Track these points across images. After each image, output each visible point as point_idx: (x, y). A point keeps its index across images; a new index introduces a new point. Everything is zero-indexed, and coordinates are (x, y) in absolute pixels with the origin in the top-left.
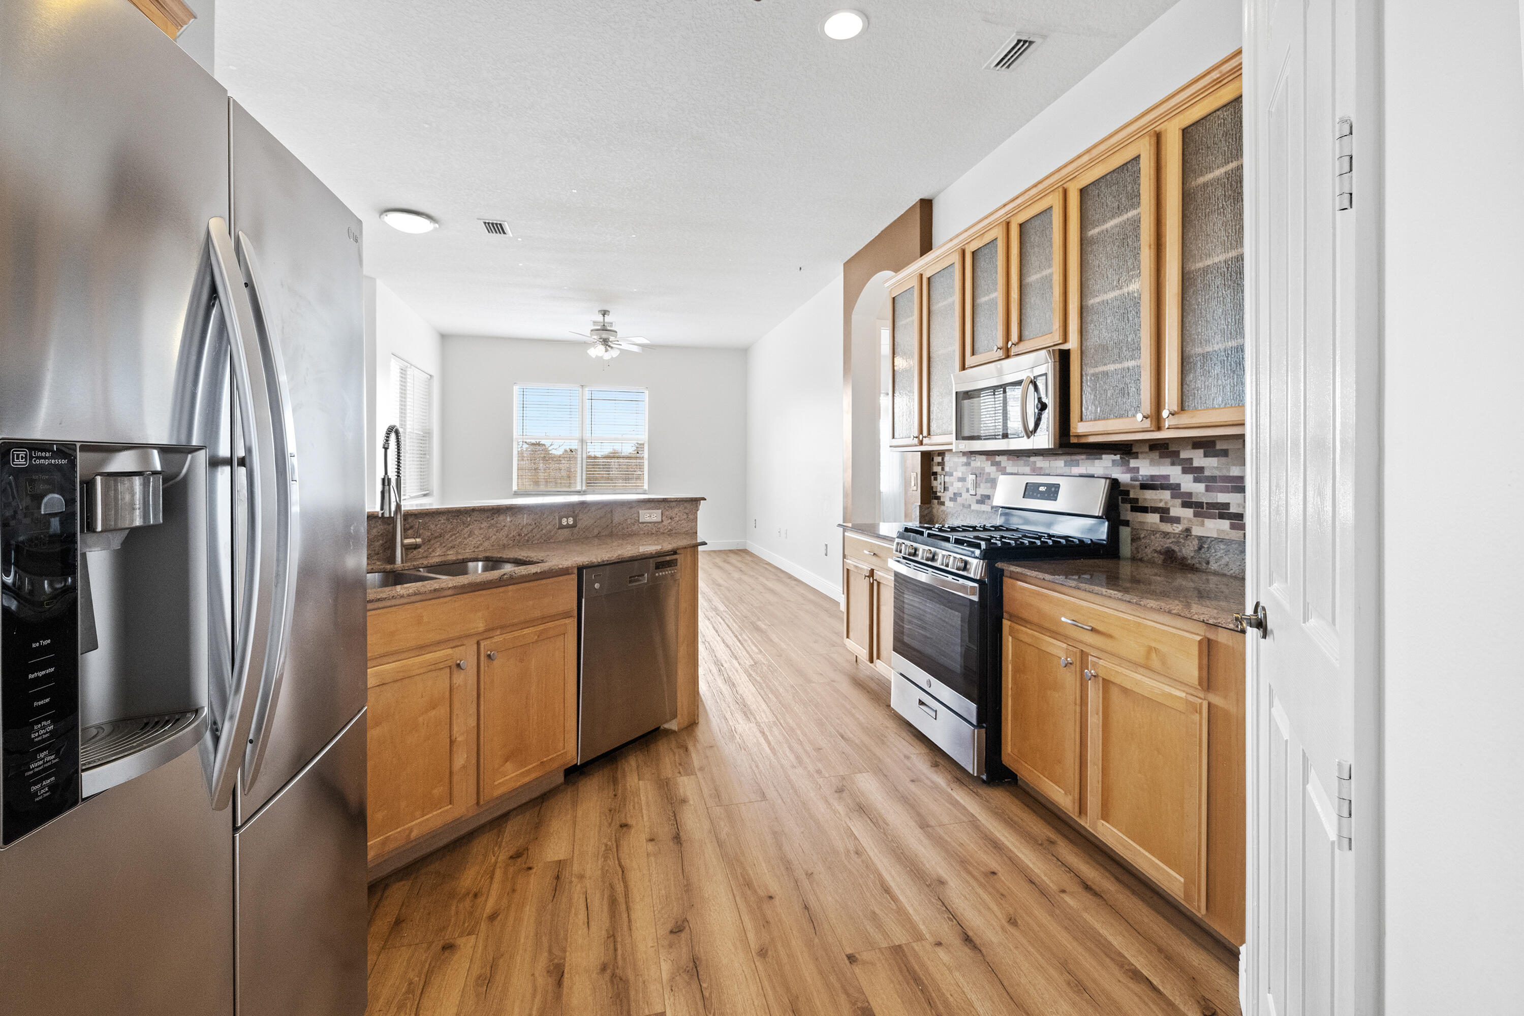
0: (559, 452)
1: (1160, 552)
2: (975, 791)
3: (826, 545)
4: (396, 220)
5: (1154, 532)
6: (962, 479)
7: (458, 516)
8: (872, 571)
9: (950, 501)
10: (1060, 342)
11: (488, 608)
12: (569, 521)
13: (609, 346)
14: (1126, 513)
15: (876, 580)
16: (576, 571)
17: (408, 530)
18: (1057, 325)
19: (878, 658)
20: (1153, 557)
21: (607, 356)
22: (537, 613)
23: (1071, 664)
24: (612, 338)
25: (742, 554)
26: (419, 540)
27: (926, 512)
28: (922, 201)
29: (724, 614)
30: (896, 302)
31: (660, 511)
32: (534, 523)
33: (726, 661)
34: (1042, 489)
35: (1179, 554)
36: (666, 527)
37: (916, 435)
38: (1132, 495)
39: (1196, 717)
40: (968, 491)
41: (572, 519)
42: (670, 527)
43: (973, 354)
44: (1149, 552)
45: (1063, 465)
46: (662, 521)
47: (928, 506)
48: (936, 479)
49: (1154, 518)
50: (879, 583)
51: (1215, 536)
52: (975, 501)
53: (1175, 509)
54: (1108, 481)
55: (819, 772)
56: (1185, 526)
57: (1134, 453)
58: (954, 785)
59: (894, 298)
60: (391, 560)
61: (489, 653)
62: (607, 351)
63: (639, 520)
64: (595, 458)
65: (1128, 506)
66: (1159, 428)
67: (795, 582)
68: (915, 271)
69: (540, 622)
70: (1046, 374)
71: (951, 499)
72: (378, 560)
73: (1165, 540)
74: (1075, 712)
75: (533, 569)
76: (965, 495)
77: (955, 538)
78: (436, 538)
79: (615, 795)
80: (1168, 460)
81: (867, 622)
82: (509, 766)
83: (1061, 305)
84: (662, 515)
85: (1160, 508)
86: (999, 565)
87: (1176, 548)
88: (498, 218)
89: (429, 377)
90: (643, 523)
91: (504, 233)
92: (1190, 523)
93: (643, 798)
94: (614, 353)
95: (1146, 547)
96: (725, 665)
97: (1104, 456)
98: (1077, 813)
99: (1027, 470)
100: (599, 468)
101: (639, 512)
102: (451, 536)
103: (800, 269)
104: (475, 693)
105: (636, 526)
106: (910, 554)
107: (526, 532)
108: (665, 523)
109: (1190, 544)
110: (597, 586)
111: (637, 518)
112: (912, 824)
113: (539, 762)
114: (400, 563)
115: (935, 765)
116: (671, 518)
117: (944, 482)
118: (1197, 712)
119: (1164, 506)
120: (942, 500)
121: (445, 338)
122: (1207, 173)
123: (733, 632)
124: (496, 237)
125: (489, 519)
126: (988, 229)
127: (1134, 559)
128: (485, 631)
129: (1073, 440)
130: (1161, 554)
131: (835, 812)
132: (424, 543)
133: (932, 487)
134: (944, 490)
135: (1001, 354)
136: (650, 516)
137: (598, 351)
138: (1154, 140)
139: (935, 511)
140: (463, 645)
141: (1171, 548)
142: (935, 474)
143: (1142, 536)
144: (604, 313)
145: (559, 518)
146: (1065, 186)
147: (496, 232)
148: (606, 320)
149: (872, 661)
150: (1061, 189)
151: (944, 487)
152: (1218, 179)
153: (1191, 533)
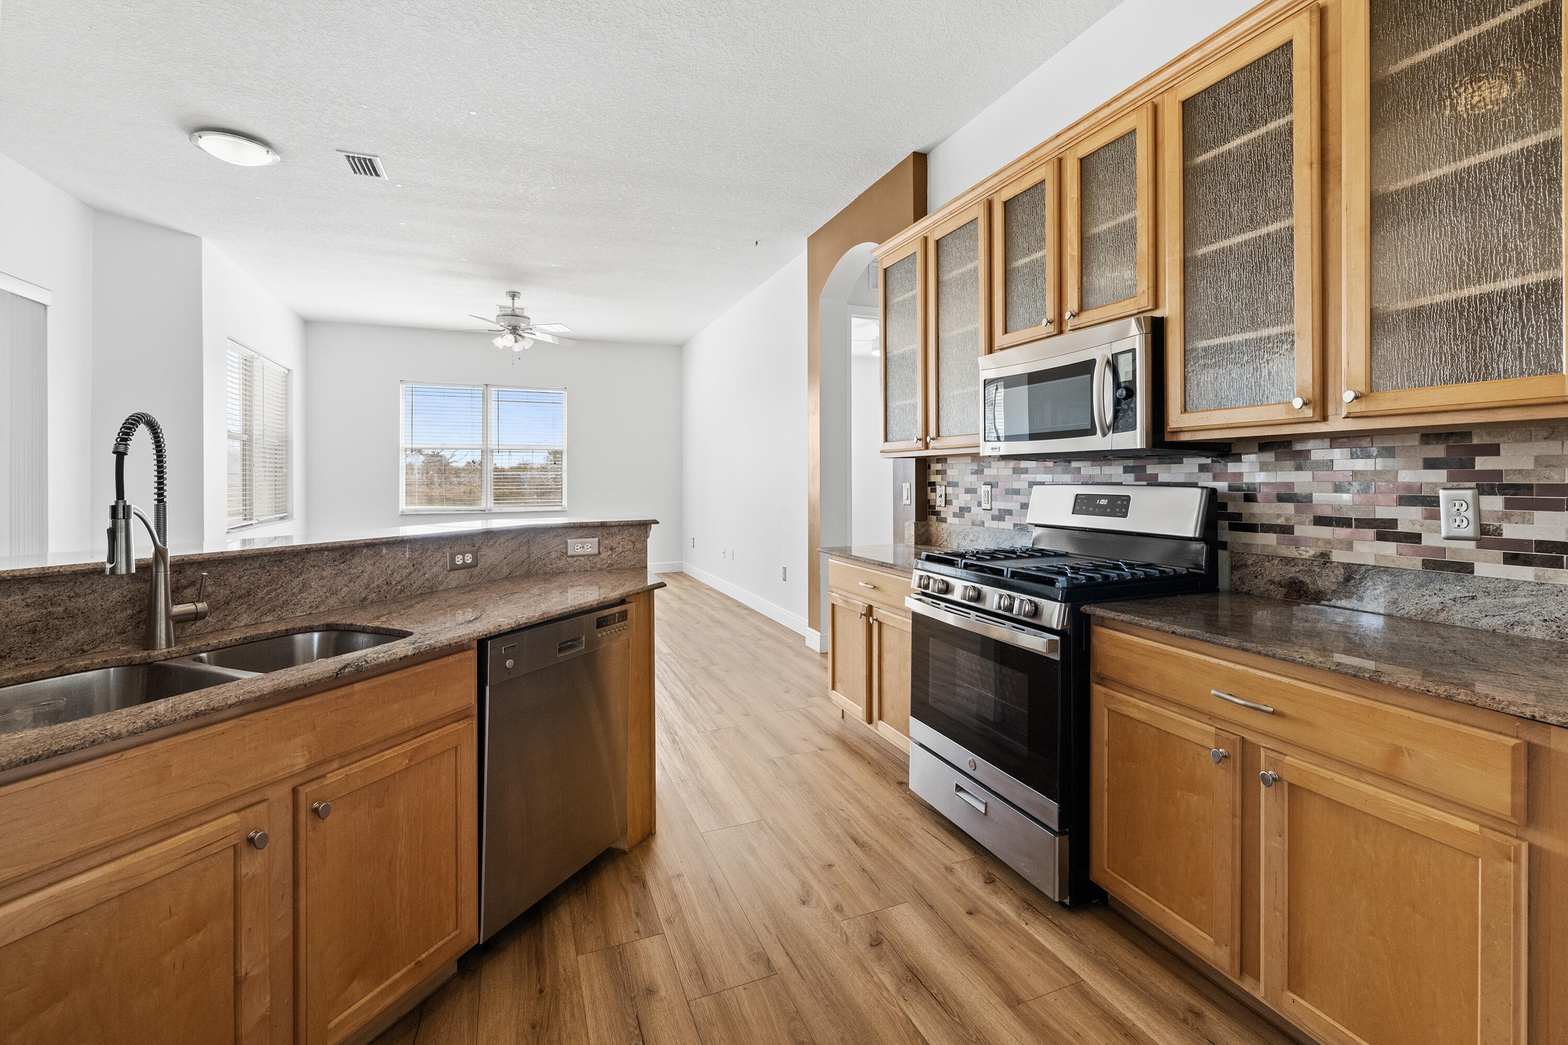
0: (461, 464)
1: (1280, 584)
2: (1057, 923)
3: (785, 568)
4: (212, 143)
5: (1270, 558)
6: (970, 491)
7: (281, 561)
8: (870, 608)
9: (954, 517)
10: (1149, 308)
11: (314, 728)
12: (466, 558)
13: (520, 335)
14: (1225, 534)
15: (876, 620)
16: (475, 644)
17: (186, 587)
18: (1144, 285)
19: (880, 718)
20: (1268, 590)
21: (517, 348)
22: (408, 722)
23: (1225, 757)
24: (523, 325)
25: (679, 578)
26: (202, 606)
27: (922, 530)
28: (916, 154)
29: (669, 657)
30: (889, 274)
31: (597, 539)
32: (411, 565)
33: (680, 728)
34: (1104, 502)
35: (1311, 586)
36: (605, 561)
37: (920, 436)
38: (1231, 509)
39: (1510, 867)
40: (979, 504)
41: (470, 556)
42: (609, 562)
43: (1006, 332)
44: (1262, 582)
45: (1122, 472)
46: (599, 553)
47: (924, 523)
48: (934, 491)
49: (1269, 539)
50: (880, 624)
51: (1372, 562)
52: (990, 517)
53: (1302, 527)
54: (1205, 491)
55: (839, 908)
56: (1320, 550)
57: (1234, 454)
58: (1027, 915)
59: (885, 270)
60: (149, 641)
61: (316, 805)
62: (516, 341)
63: (566, 553)
64: (503, 470)
65: (1226, 524)
66: (1325, 418)
67: (746, 612)
68: (916, 234)
69: (412, 736)
70: (1133, 351)
71: (955, 515)
72: (122, 642)
73: (1288, 567)
74: (1234, 827)
75: (400, 648)
76: (975, 510)
77: (1012, 571)
78: (240, 597)
79: (541, 991)
80: (1290, 464)
81: (863, 672)
82: (356, 986)
83: (1151, 260)
84: (599, 544)
85: (1278, 525)
86: (1087, 609)
87: (1307, 580)
88: (367, 151)
89: (286, 372)
90: (573, 556)
91: (377, 175)
92: (1328, 546)
93: (586, 992)
94: (525, 344)
95: (1256, 577)
96: (680, 734)
97: (1185, 460)
98: (1237, 975)
99: (1067, 478)
100: (508, 482)
101: (567, 542)
102: (268, 593)
103: (757, 243)
104: (289, 880)
105: (563, 562)
106: (940, 591)
107: (398, 579)
108: (603, 556)
109: (1330, 573)
110: (509, 663)
111: (564, 550)
112: (995, 999)
113: (413, 963)
114: (164, 646)
115: (989, 881)
116: (611, 549)
117: (946, 494)
118: (1510, 859)
119: (1284, 523)
120: (942, 515)
121: (308, 324)
122: (1417, 51)
123: (683, 683)
124: (365, 180)
125: (336, 563)
126: (1032, 168)
127: (1235, 592)
128: (309, 768)
129: (1168, 438)
130: (1282, 587)
131: (880, 986)
132: (213, 608)
133: (929, 500)
134: (946, 504)
135: (1051, 329)
136: (583, 547)
137: (506, 341)
138: (1316, 18)
139: (933, 529)
140: (265, 800)
141: (1297, 578)
142: (933, 484)
143: (1250, 562)
144: (514, 295)
145: (450, 557)
146: (1154, 100)
147: (366, 174)
148: (516, 305)
149: (870, 721)
150: (1149, 105)
151: (946, 501)
152: (1440, 57)
153: (1329, 558)
